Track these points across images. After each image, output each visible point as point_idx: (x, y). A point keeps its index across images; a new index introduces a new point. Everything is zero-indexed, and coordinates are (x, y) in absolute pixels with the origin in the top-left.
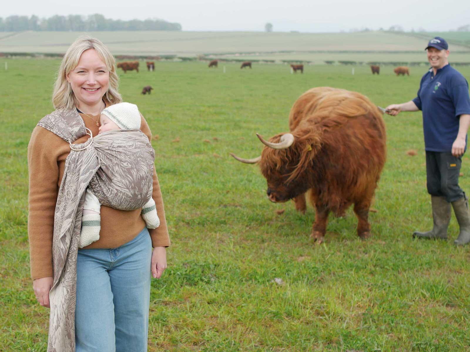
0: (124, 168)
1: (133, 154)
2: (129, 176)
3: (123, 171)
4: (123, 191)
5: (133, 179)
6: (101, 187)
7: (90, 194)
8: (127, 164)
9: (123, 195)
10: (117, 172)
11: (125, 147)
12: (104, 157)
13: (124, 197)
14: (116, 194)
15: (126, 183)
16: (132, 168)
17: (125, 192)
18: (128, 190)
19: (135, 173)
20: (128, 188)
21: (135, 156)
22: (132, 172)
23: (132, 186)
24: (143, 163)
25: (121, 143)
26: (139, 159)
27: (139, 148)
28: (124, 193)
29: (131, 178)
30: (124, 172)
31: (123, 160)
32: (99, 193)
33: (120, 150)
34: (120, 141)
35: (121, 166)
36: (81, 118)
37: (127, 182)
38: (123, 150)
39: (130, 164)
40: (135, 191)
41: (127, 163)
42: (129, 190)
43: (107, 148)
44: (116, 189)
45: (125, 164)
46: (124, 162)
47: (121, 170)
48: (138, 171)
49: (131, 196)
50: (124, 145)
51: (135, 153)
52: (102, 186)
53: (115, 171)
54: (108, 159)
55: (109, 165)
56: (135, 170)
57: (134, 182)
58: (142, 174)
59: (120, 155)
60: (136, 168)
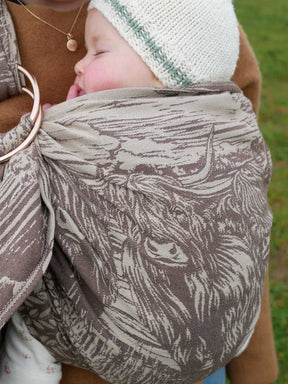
0: (159, 267)
1: (202, 205)
2: (174, 299)
3: (151, 275)
4: (146, 354)
5: (192, 312)
6: (59, 317)
7: (20, 335)
8: (173, 251)
9: (144, 365)
10: (125, 276)
11: (167, 171)
12: (79, 205)
13: (147, 370)
14: (118, 360)
15: (162, 327)
16: (191, 268)
17: (153, 357)
18: (165, 353)
19: (200, 288)
20: (166, 346)
21: (208, 215)
22: (190, 285)
23: (183, 340)
24: (236, 242)
25: (152, 154)
26: (222, 227)
27: (226, 173)
28: (151, 361)
29: (183, 308)
30: (157, 281)
31: (158, 232)
32: (54, 338)
33: (147, 185)
34: (147, 145)
35: (144, 257)
36: (9, 21)
37: (166, 323)
38: (159, 185)
39: (186, 252)
40: (194, 353)
41: (170, 246)
42: (171, 353)
43: (92, 169)
44: (119, 343)
45: (164, 251)
46: (162, 241)
47: (143, 270)
48: (215, 277)
49: (178, 368)
50: (164, 163)
51: (208, 202)
52: (65, 318)
53: (120, 272)
54: (95, 216)
55: (96, 242)
56: (204, 275)
57: (193, 323)
58: (231, 285)
59: (144, 209)
60: (207, 267)
